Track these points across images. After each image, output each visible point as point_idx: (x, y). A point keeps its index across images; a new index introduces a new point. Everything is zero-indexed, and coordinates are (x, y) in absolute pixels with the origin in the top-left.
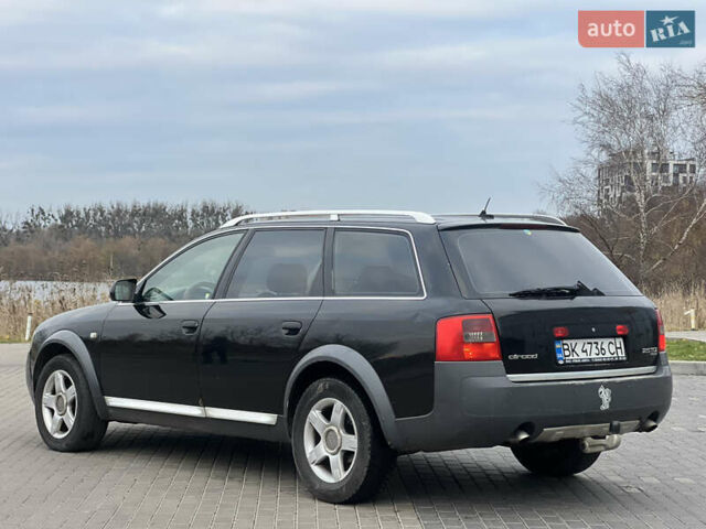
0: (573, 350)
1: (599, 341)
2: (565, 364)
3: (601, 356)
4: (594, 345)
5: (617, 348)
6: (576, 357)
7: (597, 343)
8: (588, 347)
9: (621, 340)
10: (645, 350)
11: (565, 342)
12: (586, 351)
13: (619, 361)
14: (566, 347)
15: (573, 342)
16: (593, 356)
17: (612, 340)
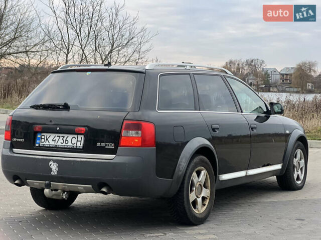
0: (47, 139)
1: (66, 136)
2: (39, 146)
3: (64, 144)
4: (61, 138)
5: (77, 141)
6: (47, 143)
7: (64, 137)
8: (57, 138)
9: (83, 136)
10: (98, 144)
11: (43, 134)
12: (55, 141)
13: (76, 149)
14: (43, 137)
15: (48, 135)
16: (59, 144)
17: (76, 136)
